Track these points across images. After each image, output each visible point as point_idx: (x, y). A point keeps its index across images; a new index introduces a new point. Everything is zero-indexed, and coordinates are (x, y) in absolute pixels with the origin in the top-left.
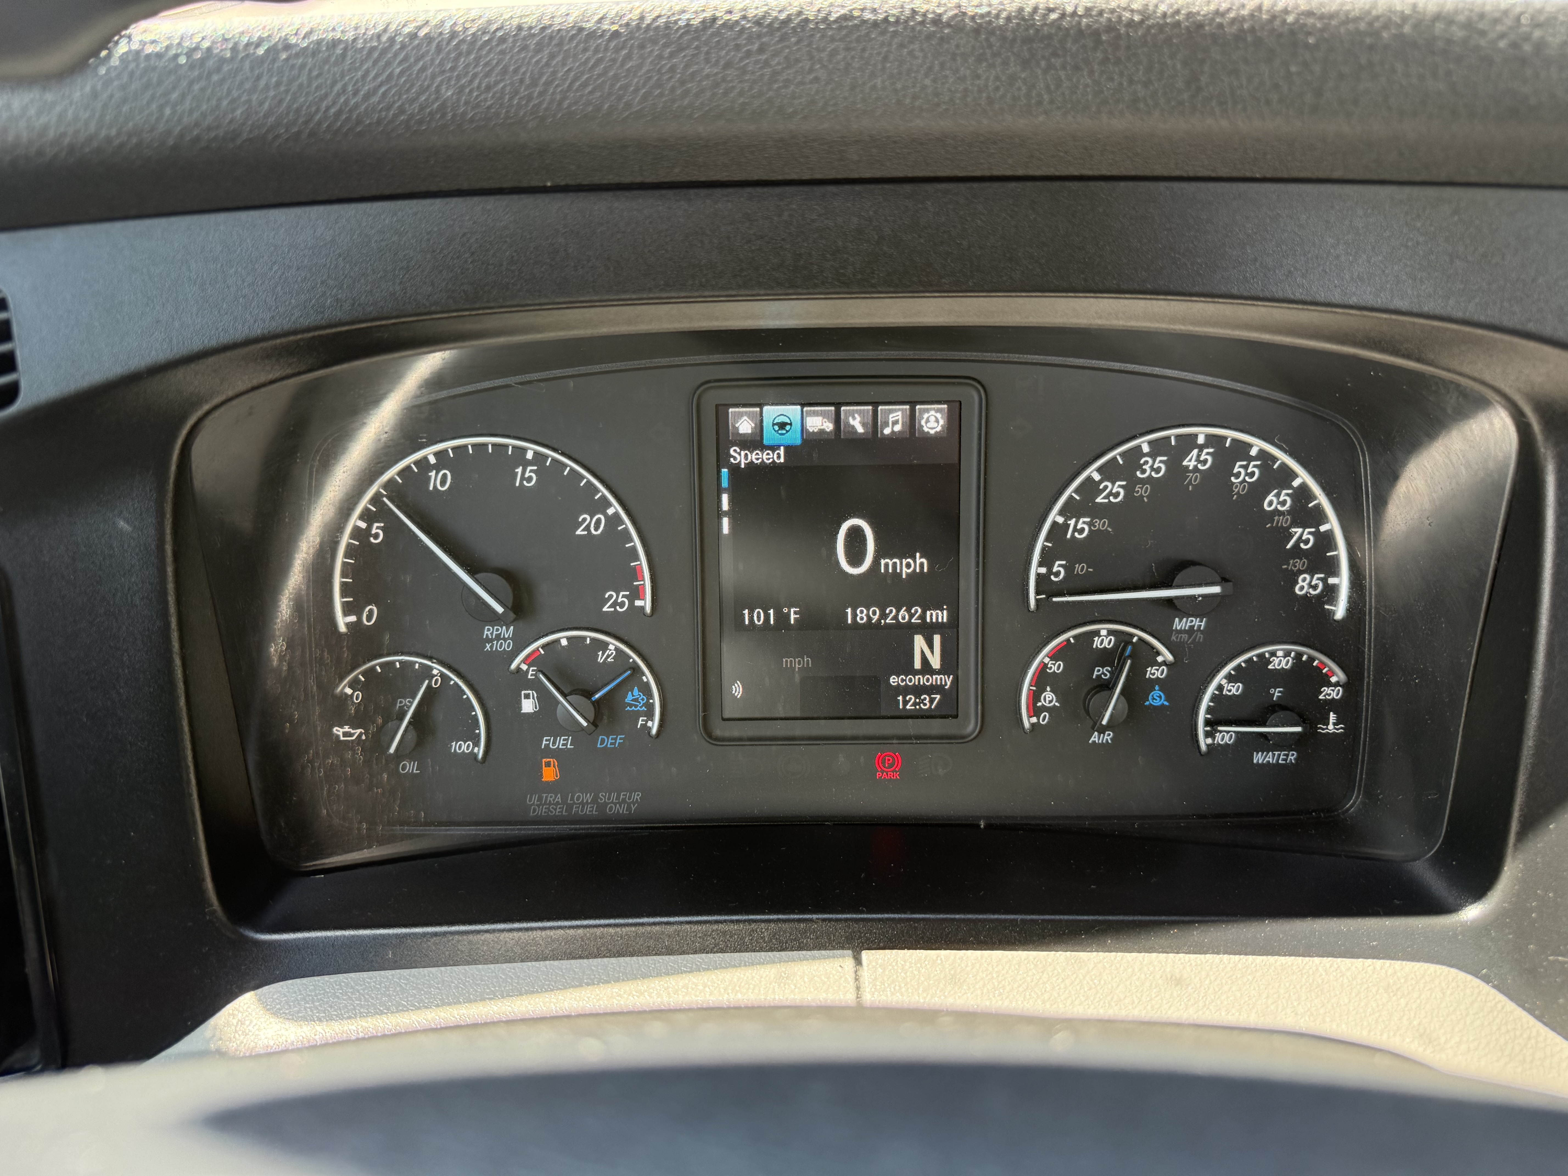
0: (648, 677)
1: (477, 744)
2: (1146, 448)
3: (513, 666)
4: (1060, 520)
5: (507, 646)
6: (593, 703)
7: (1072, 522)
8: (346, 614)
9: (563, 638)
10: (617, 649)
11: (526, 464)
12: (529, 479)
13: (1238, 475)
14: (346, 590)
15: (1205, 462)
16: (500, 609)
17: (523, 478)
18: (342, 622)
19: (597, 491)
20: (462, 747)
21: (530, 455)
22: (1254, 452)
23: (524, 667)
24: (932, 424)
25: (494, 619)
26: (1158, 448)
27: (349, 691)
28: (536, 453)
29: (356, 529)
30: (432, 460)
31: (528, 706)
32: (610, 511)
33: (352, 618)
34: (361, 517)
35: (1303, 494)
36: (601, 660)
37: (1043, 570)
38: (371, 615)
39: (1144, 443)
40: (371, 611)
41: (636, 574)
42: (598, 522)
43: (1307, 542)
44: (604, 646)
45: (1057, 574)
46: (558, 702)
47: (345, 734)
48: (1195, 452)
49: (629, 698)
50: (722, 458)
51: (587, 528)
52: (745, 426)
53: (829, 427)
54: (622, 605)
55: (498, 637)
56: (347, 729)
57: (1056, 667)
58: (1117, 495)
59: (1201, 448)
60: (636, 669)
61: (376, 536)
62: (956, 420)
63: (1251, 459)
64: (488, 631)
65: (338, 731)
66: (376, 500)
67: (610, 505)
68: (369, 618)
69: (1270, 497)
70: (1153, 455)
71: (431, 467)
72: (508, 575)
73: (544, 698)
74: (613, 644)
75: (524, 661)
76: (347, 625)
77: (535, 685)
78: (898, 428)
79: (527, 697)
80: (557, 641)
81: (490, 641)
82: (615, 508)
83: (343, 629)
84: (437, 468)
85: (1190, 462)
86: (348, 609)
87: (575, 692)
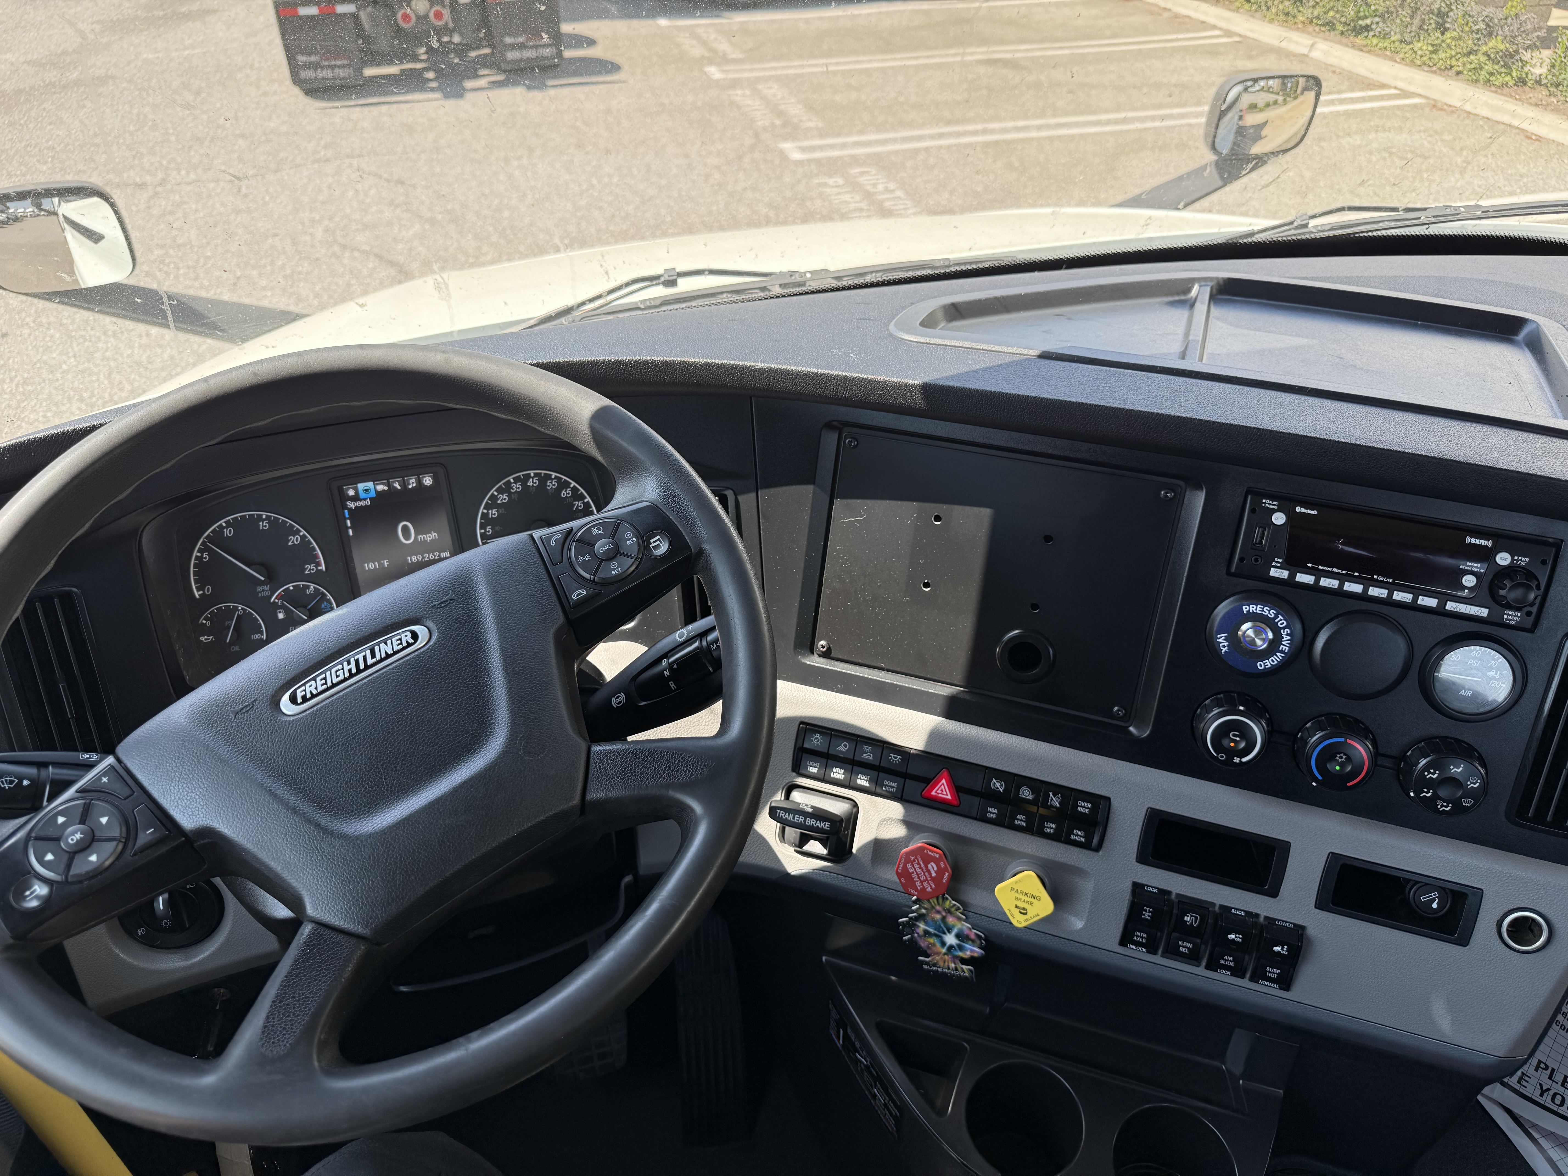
0: (329, 596)
1: (262, 634)
2: (512, 481)
3: (272, 600)
4: (485, 511)
5: (267, 593)
6: (309, 610)
7: (490, 511)
8: (198, 591)
9: (290, 586)
10: (314, 587)
11: (263, 520)
12: (265, 526)
13: (549, 486)
14: (196, 581)
15: (535, 483)
16: (263, 579)
17: (263, 526)
18: (197, 594)
19: (294, 527)
20: (257, 636)
21: (264, 517)
22: (553, 477)
23: (277, 601)
24: (428, 482)
25: (261, 583)
26: (517, 480)
27: (204, 622)
28: (266, 515)
29: (197, 557)
30: (224, 525)
31: (281, 616)
32: (301, 534)
33: (201, 592)
34: (198, 552)
35: (574, 489)
36: (308, 593)
37: (483, 531)
38: (208, 590)
39: (511, 479)
40: (208, 588)
41: (317, 556)
42: (297, 538)
43: (581, 506)
44: (308, 587)
45: (489, 531)
46: (293, 611)
47: (205, 639)
48: (531, 480)
49: (323, 606)
50: (345, 507)
51: (293, 542)
52: (351, 493)
53: (386, 488)
54: (313, 570)
55: (263, 591)
56: (206, 637)
58: (505, 499)
59: (533, 478)
60: (323, 595)
61: (206, 558)
62: (436, 479)
63: (553, 479)
64: (259, 589)
65: (202, 639)
66: (203, 543)
67: (301, 531)
68: (208, 591)
69: (563, 492)
70: (515, 482)
71: (224, 528)
72: (262, 564)
73: (287, 611)
74: (312, 586)
75: (276, 598)
76: (199, 595)
77: (283, 607)
78: (414, 485)
79: (280, 612)
80: (288, 588)
81: (261, 592)
82: (303, 532)
83: (197, 596)
84: (227, 527)
85: (530, 483)
86: (198, 589)
87: (301, 607)
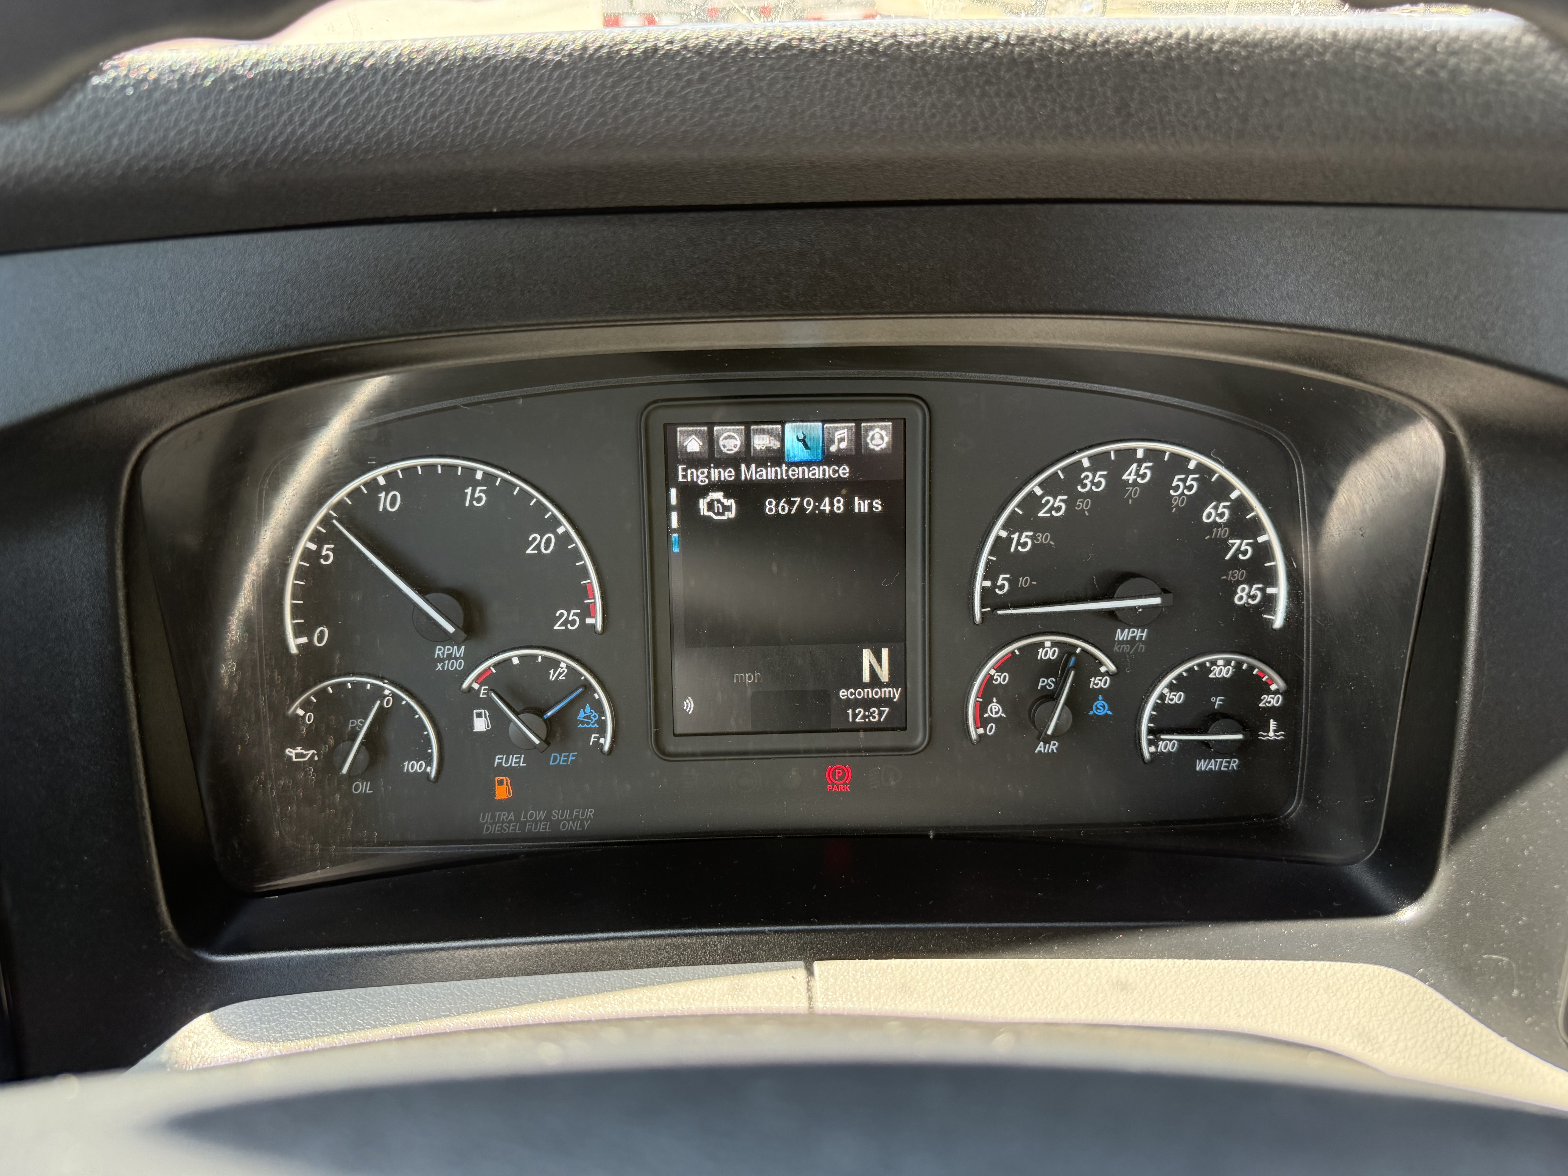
0: (600, 694)
1: (429, 763)
2: (1086, 463)
3: (465, 685)
4: (1004, 534)
5: (458, 665)
6: (545, 721)
7: (1015, 536)
8: (297, 635)
9: (515, 656)
10: (568, 667)
11: (475, 484)
12: (479, 499)
13: (1177, 488)
14: (296, 611)
15: (1144, 476)
16: (451, 629)
17: (472, 498)
18: (294, 643)
19: (547, 510)
20: (415, 767)
21: (479, 476)
22: (1192, 466)
23: (476, 686)
24: (877, 441)
25: (446, 638)
26: (1098, 462)
27: (301, 712)
28: (485, 474)
29: (306, 551)
30: (382, 481)
31: (480, 725)
32: (560, 530)
33: (304, 640)
34: (311, 539)
35: (1241, 505)
36: (552, 678)
37: (988, 584)
38: (322, 636)
39: (1084, 458)
40: (322, 632)
41: (586, 592)
42: (548, 541)
43: (1245, 553)
44: (556, 664)
45: (1002, 587)
46: (510, 720)
47: (298, 755)
48: (1134, 466)
49: (581, 715)
50: (670, 479)
51: (538, 547)
52: (693, 445)
53: (776, 444)
54: (573, 623)
55: (449, 657)
56: (299, 750)
57: (1001, 679)
58: (1058, 509)
59: (1140, 462)
60: (587, 686)
61: (326, 558)
62: (900, 436)
63: (1189, 472)
64: (440, 651)
65: (291, 752)
66: (326, 521)
67: (560, 524)
68: (320, 640)
69: (1209, 509)
70: (1094, 469)
71: (380, 489)
72: (458, 594)
73: (497, 717)
74: (565, 662)
75: (476, 680)
76: (299, 646)
77: (488, 704)
78: (844, 445)
79: (479, 715)
80: (509, 660)
81: (442, 660)
82: (565, 527)
83: (294, 650)
84: (387, 489)
85: (1129, 476)
86: (299, 631)
87: (527, 710)
